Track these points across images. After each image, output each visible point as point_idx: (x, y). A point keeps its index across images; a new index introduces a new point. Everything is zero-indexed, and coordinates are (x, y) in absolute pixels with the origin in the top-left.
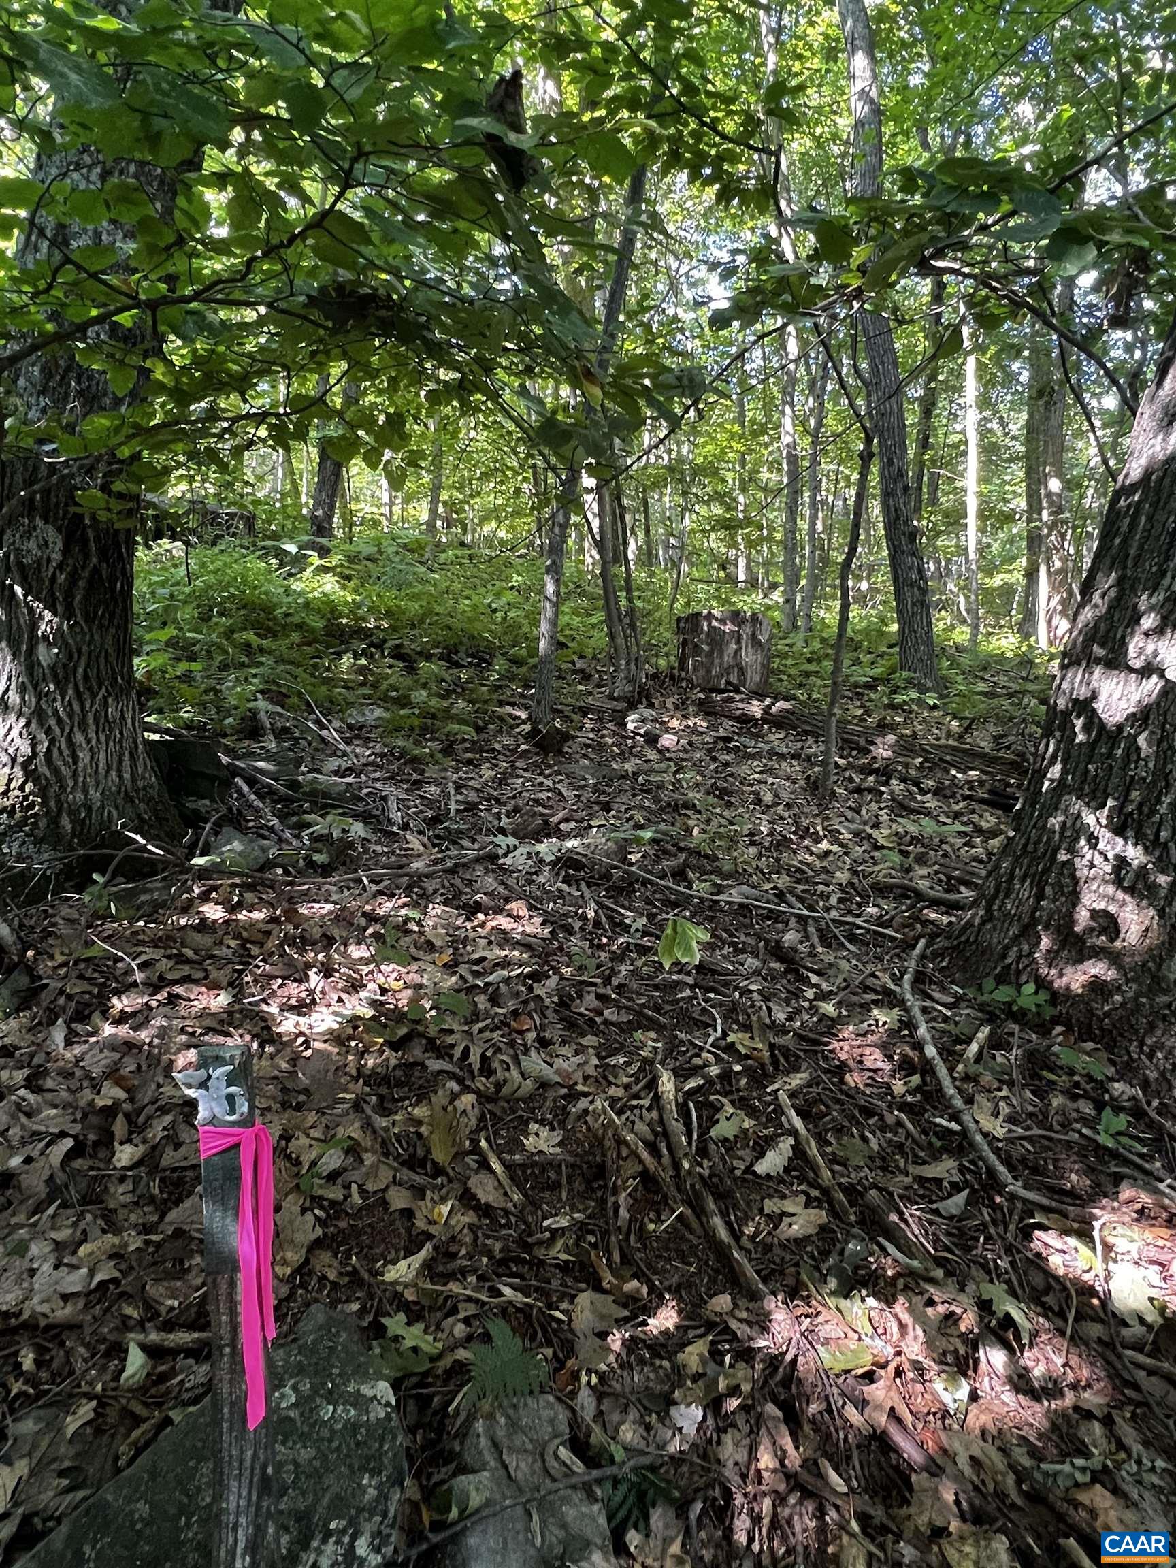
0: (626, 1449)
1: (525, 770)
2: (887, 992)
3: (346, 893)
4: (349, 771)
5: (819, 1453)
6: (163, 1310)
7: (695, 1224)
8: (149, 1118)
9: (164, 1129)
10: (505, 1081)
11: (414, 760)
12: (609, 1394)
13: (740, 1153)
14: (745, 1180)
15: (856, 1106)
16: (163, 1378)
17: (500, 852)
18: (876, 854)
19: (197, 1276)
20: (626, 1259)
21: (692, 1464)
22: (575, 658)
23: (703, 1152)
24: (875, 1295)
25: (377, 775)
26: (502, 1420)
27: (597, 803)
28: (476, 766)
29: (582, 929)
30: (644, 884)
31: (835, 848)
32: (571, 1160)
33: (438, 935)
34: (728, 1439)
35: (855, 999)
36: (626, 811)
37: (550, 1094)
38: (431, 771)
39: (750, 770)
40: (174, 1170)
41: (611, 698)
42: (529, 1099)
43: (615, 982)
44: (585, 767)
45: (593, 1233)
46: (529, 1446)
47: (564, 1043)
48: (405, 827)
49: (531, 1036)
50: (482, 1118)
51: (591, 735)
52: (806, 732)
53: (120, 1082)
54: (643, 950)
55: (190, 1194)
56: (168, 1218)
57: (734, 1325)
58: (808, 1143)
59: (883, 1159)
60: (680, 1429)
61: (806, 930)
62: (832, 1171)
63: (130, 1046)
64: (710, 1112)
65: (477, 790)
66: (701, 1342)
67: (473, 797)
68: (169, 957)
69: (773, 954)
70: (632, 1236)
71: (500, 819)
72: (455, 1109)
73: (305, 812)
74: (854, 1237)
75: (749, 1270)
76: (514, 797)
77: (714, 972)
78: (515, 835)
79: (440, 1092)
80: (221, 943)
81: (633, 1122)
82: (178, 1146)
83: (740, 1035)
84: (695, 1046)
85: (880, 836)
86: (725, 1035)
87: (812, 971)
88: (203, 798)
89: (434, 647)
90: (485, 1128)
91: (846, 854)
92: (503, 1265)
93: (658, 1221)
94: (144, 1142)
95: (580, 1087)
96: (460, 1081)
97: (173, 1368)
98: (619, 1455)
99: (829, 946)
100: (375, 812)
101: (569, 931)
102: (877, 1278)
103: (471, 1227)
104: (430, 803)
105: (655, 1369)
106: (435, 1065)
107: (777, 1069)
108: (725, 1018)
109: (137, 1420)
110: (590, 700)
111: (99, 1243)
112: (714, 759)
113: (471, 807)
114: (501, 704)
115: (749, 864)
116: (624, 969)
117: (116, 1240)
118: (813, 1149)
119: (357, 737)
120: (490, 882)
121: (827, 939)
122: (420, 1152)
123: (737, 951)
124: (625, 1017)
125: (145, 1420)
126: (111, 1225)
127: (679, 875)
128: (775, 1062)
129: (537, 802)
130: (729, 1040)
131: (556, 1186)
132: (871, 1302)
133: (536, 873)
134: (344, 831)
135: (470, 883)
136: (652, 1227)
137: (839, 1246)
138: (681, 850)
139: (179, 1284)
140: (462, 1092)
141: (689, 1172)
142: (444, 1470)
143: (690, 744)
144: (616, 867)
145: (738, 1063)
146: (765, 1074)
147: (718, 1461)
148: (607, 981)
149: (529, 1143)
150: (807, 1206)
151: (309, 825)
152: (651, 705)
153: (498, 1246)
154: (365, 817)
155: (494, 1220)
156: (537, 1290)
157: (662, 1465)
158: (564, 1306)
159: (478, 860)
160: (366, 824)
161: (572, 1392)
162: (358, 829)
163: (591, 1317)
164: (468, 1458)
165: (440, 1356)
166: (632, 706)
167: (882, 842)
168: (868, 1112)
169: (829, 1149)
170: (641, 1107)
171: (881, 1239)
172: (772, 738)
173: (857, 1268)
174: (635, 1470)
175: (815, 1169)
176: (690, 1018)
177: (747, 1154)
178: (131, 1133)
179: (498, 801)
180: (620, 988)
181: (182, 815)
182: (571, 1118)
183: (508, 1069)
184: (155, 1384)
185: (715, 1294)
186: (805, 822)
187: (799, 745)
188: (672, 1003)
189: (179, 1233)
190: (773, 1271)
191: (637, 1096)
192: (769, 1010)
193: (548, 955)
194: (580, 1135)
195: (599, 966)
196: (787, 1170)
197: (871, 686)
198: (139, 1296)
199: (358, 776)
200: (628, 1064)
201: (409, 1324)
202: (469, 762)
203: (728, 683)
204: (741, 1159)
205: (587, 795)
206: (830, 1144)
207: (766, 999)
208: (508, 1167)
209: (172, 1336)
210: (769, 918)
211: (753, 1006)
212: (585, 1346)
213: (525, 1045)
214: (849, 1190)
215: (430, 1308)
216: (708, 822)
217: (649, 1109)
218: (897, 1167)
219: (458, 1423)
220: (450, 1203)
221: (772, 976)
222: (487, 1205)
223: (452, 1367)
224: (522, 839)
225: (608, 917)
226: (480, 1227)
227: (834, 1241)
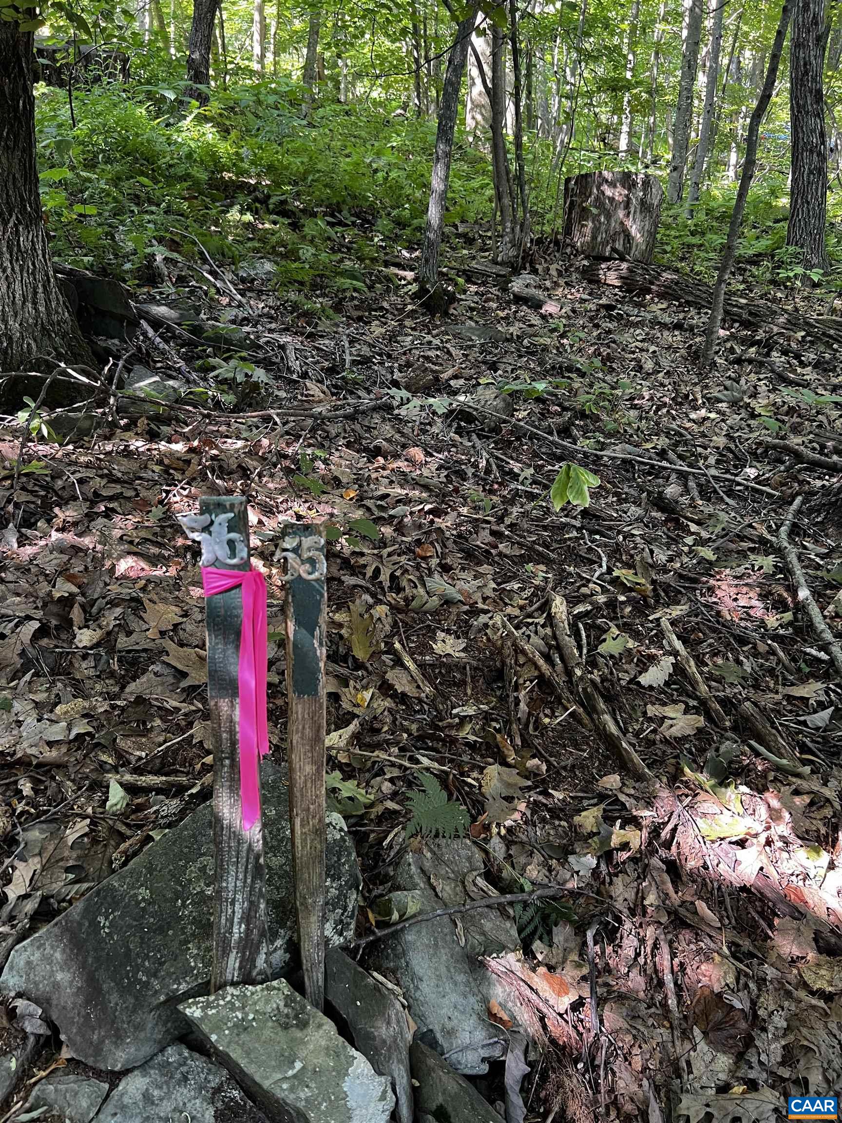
0: (533, 883)
1: (413, 329)
2: (763, 541)
3: (255, 431)
4: (246, 321)
5: (696, 897)
6: (133, 759)
7: (586, 719)
8: (101, 610)
9: (116, 619)
10: (413, 598)
11: (308, 315)
12: (516, 843)
13: (625, 666)
14: (630, 689)
15: (732, 635)
16: (140, 808)
17: (395, 403)
18: (752, 422)
19: (159, 734)
20: (526, 743)
21: (588, 897)
22: (457, 222)
23: (592, 663)
24: (746, 784)
25: (273, 326)
26: (429, 855)
27: (484, 362)
28: (366, 323)
29: (474, 475)
30: (531, 439)
31: (713, 415)
32: (474, 663)
33: (343, 473)
34: (618, 881)
35: (733, 546)
36: (512, 370)
37: (454, 610)
38: (324, 325)
39: (631, 338)
40: (129, 652)
41: (494, 262)
42: (435, 613)
43: (508, 521)
44: (471, 328)
45: (496, 721)
46: (452, 876)
47: (463, 569)
48: (305, 375)
49: (434, 562)
50: (395, 625)
51: (476, 298)
52: (689, 303)
53: (70, 578)
54: (532, 497)
55: (144, 671)
56: (127, 690)
57: (622, 798)
58: (688, 662)
59: (756, 680)
60: (577, 873)
61: (686, 485)
62: (709, 687)
63: (76, 550)
64: (598, 634)
65: (370, 345)
66: (595, 809)
67: (366, 351)
68: (101, 476)
69: (655, 505)
70: (531, 727)
71: (392, 373)
72: (371, 616)
73: (208, 356)
74: (727, 739)
75: (636, 758)
76: (405, 354)
77: (598, 518)
78: (408, 388)
79: (358, 601)
80: (146, 467)
81: (529, 636)
82: (129, 633)
83: (624, 571)
84: (583, 578)
85: (759, 405)
86: (610, 570)
87: (692, 520)
88: (112, 338)
89: (317, 206)
90: (398, 633)
91: (723, 421)
92: (421, 741)
93: (553, 716)
94: (100, 627)
95: (480, 605)
96: (373, 595)
97: (148, 800)
98: (528, 887)
99: (709, 500)
100: (274, 359)
101: (463, 476)
102: (749, 771)
103: (390, 710)
104: (326, 355)
105: (555, 828)
106: (350, 580)
107: (657, 602)
108: (609, 557)
109: (123, 838)
110: (474, 264)
111: (71, 705)
112: (597, 326)
113: (364, 362)
114: (386, 264)
115: (629, 424)
116: (515, 510)
117: (86, 704)
118: (692, 667)
119: (250, 290)
120: (387, 429)
121: (706, 492)
122: (342, 650)
123: (620, 501)
124: (517, 552)
125: (129, 838)
126: (79, 690)
127: (565, 431)
128: (657, 596)
129: (427, 358)
130: (614, 574)
131: (463, 683)
132: (744, 789)
133: (430, 424)
134: (246, 375)
135: (369, 429)
136: (547, 720)
137: (714, 745)
138: (565, 409)
139: (144, 740)
140: (376, 603)
141: (581, 678)
142: (381, 887)
143: (574, 311)
144: (505, 422)
145: (623, 594)
146: (647, 605)
147: (611, 897)
148: (500, 520)
149: (438, 647)
150: (686, 712)
151: (214, 368)
152: (535, 271)
153: (414, 727)
154: (267, 364)
155: (409, 707)
156: (451, 761)
157: (562, 897)
158: (475, 774)
159: (375, 409)
160: (268, 371)
161: (484, 839)
162: (260, 375)
163: (499, 785)
164: (400, 880)
165: (372, 805)
166: (516, 271)
167: (758, 411)
168: (742, 641)
169: (706, 669)
170: (536, 624)
171: (752, 742)
172: (654, 308)
173: (730, 762)
174: (540, 898)
175: (694, 684)
176: (577, 555)
177: (632, 669)
178: (87, 620)
179: (389, 356)
180: (512, 526)
181: (95, 353)
182: (474, 629)
183: (416, 587)
184: (134, 812)
185: (605, 775)
186: (684, 390)
187: (681, 316)
188: (559, 542)
189: (140, 700)
190: (655, 761)
191: (530, 616)
192: (652, 552)
193: (444, 496)
194: (481, 645)
195: (493, 507)
196: (667, 684)
197: (755, 260)
198: (112, 747)
199: (255, 326)
200: (522, 589)
201: (343, 780)
202: (360, 319)
203: (614, 250)
204: (626, 672)
205: (474, 354)
206: (707, 665)
207: (648, 542)
208: (421, 666)
209: (143, 778)
210: (650, 474)
211: (635, 548)
212: (494, 807)
213: (429, 569)
214: (725, 702)
215: (360, 769)
216: (591, 385)
217: (543, 626)
218: (768, 687)
219: (392, 854)
220: (371, 691)
221: (654, 524)
222: (404, 694)
223: (383, 813)
224: (414, 393)
225: (498, 466)
226: (398, 712)
227: (710, 741)
